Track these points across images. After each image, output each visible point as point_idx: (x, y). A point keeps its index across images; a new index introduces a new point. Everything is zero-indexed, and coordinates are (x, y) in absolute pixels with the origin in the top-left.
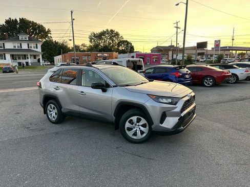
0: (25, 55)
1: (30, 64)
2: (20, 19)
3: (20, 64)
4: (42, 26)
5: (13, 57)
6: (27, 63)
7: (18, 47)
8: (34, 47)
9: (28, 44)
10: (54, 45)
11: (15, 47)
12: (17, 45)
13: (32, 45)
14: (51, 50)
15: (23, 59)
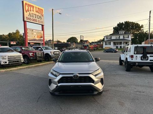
0: (121, 42)
1: (123, 48)
2: (125, 22)
3: (117, 47)
4: (138, 24)
5: (115, 44)
6: (121, 47)
7: (118, 38)
8: (127, 38)
9: (124, 36)
10: (144, 35)
11: (116, 38)
12: (118, 37)
13: (126, 36)
14: (142, 38)
15: (120, 44)
